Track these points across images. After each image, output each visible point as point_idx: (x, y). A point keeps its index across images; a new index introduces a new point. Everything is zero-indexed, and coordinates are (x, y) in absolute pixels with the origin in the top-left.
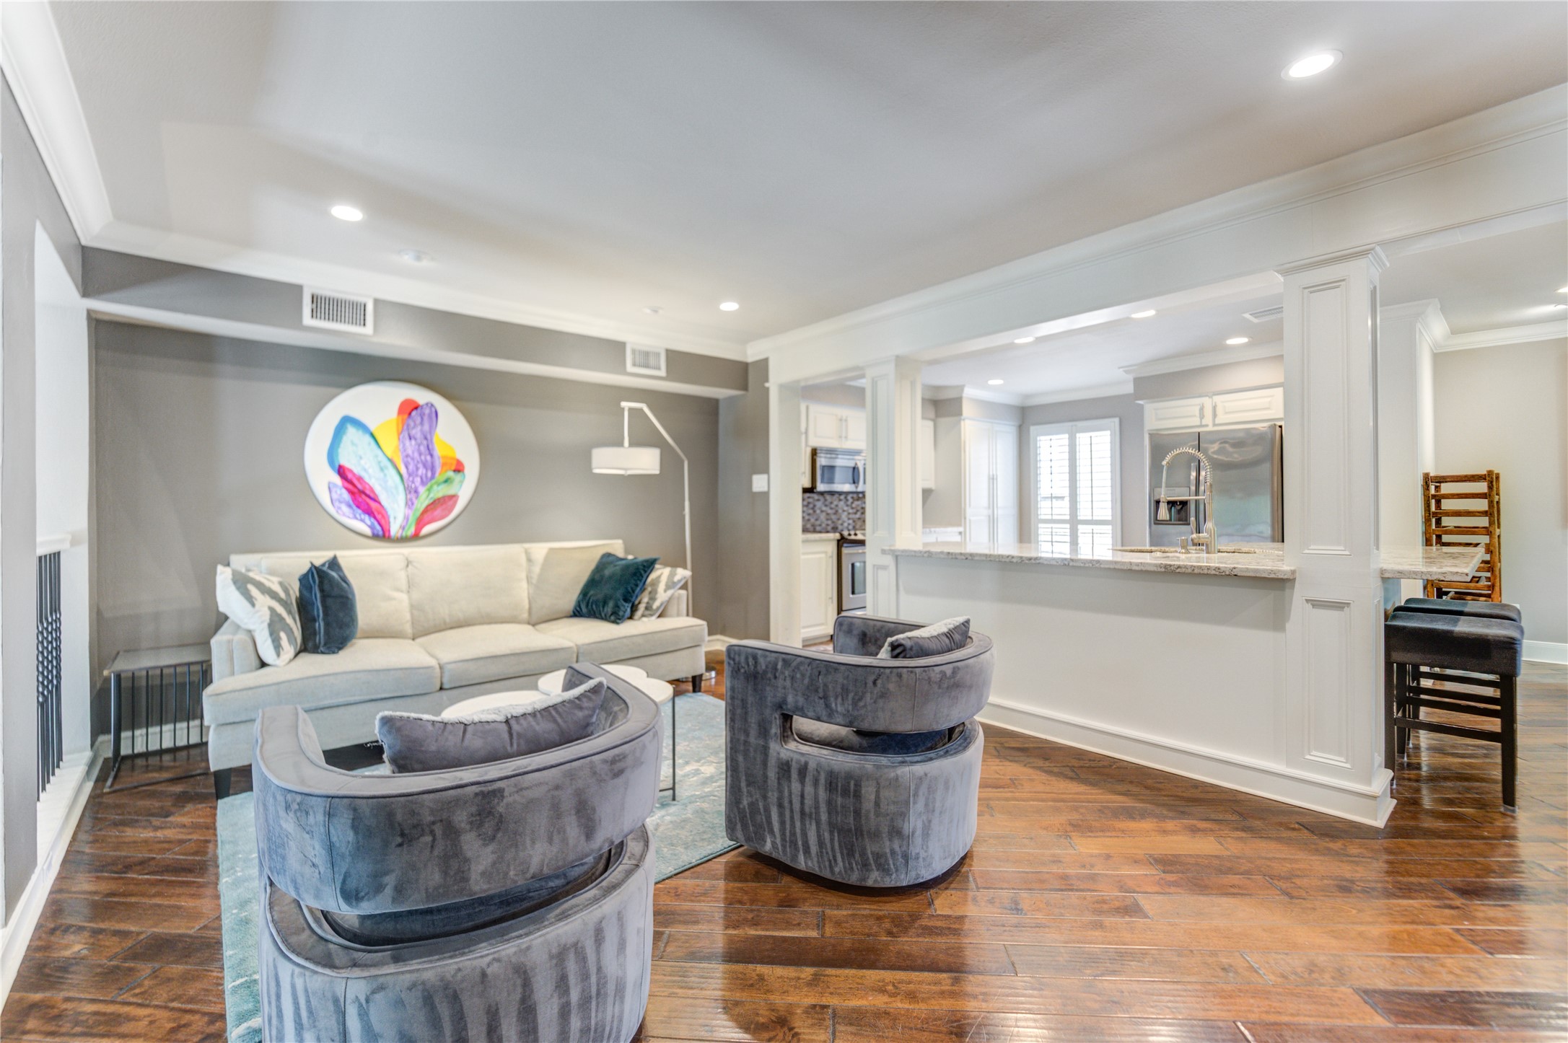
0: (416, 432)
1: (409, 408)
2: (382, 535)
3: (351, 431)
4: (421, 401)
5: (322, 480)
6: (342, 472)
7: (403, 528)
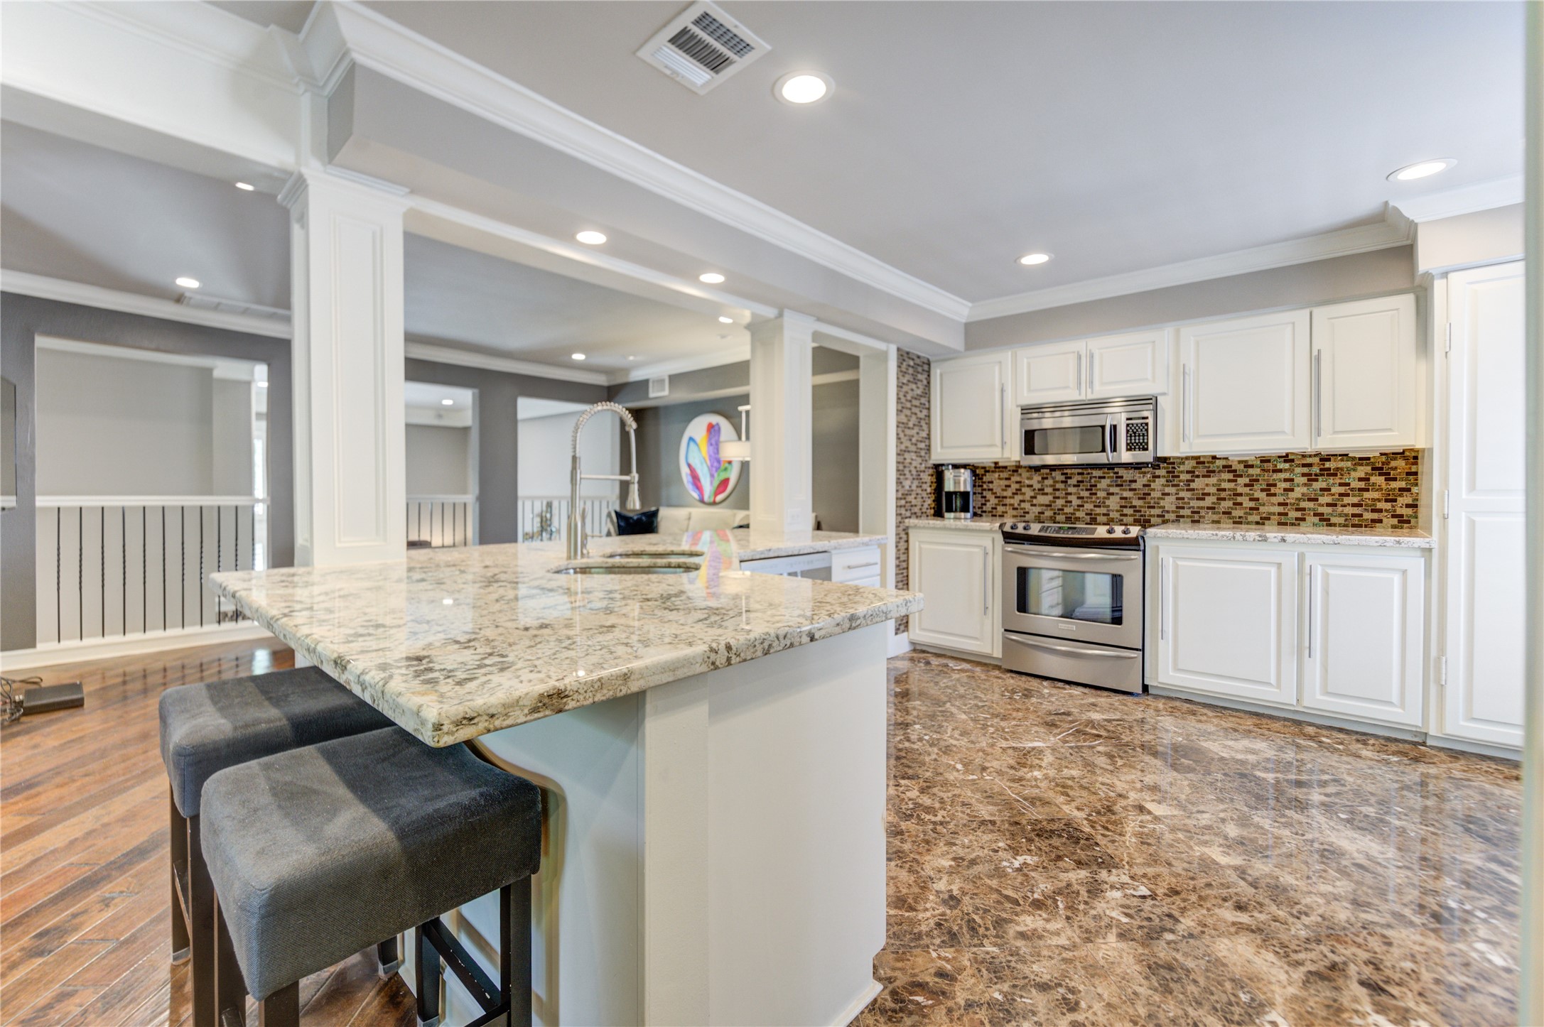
0: (713, 441)
1: (711, 428)
2: (702, 501)
3: (692, 444)
4: (714, 423)
5: (685, 471)
6: (689, 466)
7: (709, 497)
